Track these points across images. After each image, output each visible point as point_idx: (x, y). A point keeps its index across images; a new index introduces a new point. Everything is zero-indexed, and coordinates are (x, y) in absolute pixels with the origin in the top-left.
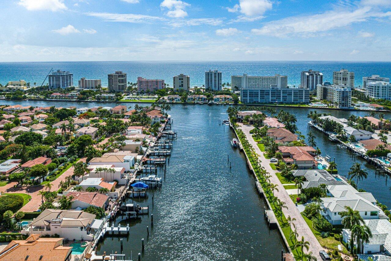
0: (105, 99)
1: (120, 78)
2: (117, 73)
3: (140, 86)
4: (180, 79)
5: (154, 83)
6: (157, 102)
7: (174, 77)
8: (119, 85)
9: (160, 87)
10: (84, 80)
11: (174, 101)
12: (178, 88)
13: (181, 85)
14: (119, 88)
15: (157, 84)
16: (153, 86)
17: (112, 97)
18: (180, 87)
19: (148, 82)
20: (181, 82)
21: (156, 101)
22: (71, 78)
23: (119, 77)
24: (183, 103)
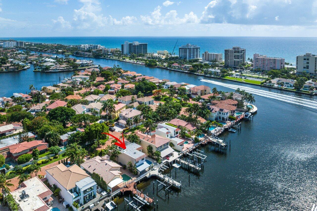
0: (211, 74)
1: (235, 54)
2: (234, 48)
3: (256, 63)
4: (305, 59)
5: (271, 61)
6: (262, 85)
7: (297, 57)
8: (234, 61)
9: (278, 66)
10: (207, 53)
11: (284, 87)
12: (301, 69)
13: (305, 66)
14: (235, 64)
15: (274, 63)
16: (270, 65)
17: (217, 73)
18: (304, 69)
19: (265, 60)
20: (306, 63)
21: (262, 83)
22: (198, 51)
23: (235, 52)
24: (295, 91)
